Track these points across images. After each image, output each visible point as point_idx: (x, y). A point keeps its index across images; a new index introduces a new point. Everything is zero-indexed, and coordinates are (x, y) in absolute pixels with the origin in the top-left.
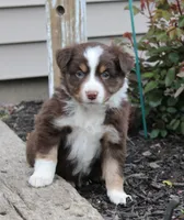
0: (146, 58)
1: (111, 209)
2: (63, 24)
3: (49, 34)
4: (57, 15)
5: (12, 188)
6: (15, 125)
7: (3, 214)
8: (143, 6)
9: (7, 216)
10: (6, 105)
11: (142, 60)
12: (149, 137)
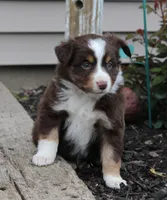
0: (156, 54)
1: (107, 192)
2: (80, 17)
3: (67, 26)
4: (76, 9)
5: (16, 165)
6: (32, 107)
7: (3, 189)
8: (156, 6)
9: (7, 191)
10: (26, 88)
11: (152, 56)
12: (153, 127)
